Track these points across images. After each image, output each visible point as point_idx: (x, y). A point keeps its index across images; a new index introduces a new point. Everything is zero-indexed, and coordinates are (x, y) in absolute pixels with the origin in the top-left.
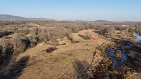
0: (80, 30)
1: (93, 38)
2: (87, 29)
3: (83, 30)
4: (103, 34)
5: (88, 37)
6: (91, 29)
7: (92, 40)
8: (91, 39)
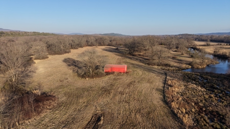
0: (75, 48)
1: (112, 68)
2: (90, 46)
3: (81, 47)
4: (130, 54)
5: (97, 67)
6: (100, 44)
7: (111, 76)
8: (108, 73)
